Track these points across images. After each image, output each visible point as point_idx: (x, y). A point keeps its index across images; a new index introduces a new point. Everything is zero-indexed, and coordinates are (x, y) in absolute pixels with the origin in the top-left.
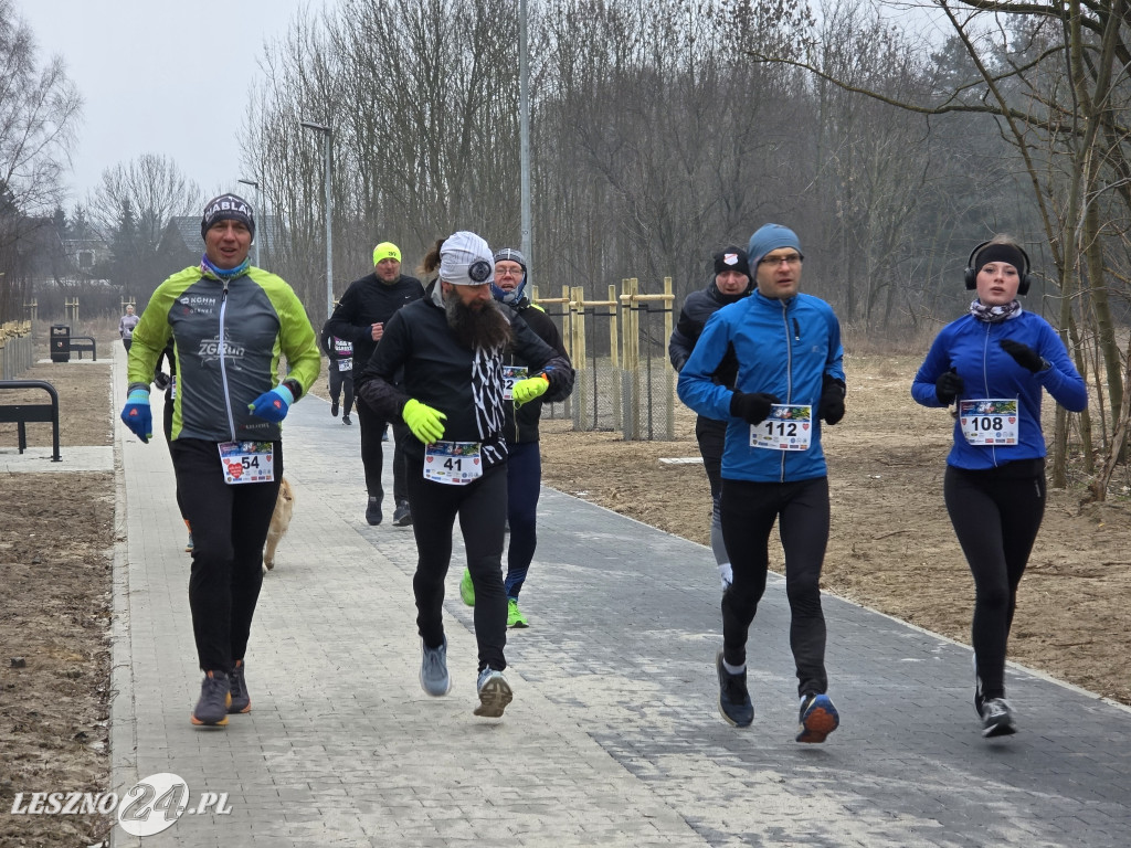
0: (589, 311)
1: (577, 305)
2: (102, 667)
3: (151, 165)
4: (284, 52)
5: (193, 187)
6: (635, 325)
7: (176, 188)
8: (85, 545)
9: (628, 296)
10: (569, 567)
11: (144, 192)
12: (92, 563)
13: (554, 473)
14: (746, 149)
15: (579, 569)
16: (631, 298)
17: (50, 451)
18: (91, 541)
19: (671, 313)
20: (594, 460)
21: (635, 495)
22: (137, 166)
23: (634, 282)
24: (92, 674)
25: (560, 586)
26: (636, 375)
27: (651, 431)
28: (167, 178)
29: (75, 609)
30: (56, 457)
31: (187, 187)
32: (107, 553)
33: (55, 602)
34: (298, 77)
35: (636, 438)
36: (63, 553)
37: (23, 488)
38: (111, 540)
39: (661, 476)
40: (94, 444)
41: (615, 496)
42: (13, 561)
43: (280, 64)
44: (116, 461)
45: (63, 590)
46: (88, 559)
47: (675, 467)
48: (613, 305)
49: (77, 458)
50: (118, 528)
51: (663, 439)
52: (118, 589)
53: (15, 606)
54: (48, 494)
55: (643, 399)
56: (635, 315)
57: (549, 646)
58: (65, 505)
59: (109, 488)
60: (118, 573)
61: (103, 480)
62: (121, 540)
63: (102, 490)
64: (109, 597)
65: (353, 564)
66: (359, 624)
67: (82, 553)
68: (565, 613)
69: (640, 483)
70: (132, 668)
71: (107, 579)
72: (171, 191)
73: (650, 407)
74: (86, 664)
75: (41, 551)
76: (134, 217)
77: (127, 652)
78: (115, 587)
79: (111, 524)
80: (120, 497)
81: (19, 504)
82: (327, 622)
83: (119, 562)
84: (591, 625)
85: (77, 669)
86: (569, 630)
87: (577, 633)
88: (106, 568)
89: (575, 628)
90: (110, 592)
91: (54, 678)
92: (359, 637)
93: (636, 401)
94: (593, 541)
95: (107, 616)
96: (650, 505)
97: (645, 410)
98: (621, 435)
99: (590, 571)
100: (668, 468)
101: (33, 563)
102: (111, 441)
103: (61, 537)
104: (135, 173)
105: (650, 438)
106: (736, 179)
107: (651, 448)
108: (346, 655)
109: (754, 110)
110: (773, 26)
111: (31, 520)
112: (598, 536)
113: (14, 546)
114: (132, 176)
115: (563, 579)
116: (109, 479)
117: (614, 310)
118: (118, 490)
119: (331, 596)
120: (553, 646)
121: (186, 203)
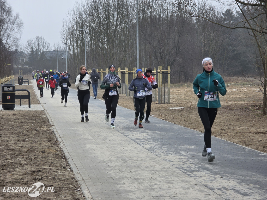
2: (62, 153)
3: (38, 39)
4: (72, 13)
5: (48, 44)
6: (161, 77)
7: (44, 44)
8: (45, 127)
9: (160, 70)
10: (157, 132)
11: (37, 45)
12: (48, 131)
14: (181, 35)
15: (160, 132)
16: (160, 71)
18: (47, 126)
19: (169, 74)
21: (166, 116)
22: (35, 39)
23: (161, 67)
24: (60, 155)
25: (157, 136)
26: (161, 88)
27: (165, 101)
28: (42, 42)
29: (51, 141)
30: (30, 107)
31: (47, 44)
32: (51, 128)
33: (45, 139)
34: (76, 19)
35: (161, 103)
36: (41, 129)
37: (25, 114)
38: (51, 126)
39: (170, 112)
40: (36, 104)
41: (161, 116)
42: (31, 130)
43: (72, 15)
44: (43, 108)
45: (45, 136)
46: (47, 130)
47: (173, 110)
48: (155, 72)
49: (34, 107)
50: (51, 123)
51: (167, 103)
52: (58, 136)
53: (37, 140)
54: (32, 115)
55: (163, 94)
56: (161, 75)
57: (160, 149)
58: (37, 118)
59: (44, 114)
60: (56, 133)
61: (42, 112)
62: (53, 126)
63: (43, 114)
64: (56, 138)
65: (108, 131)
66: (115, 144)
67: (45, 128)
68: (160, 142)
69: (166, 113)
70: (69, 153)
71: (53, 134)
72: (43, 45)
73: (164, 96)
74: (58, 152)
75: (36, 128)
76: (34, 51)
77: (66, 150)
78: (57, 136)
79: (49, 122)
80: (48, 116)
81: (26, 118)
82: (108, 144)
83: (55, 130)
84: (167, 144)
85: (57, 153)
86: (163, 145)
87: (165, 146)
88: (52, 132)
89: (164, 145)
90: (56, 137)
91: (53, 155)
92: (116, 147)
93: (161, 94)
94: (160, 126)
95: (58, 142)
96: (170, 118)
97: (163, 97)
98: (158, 102)
99: (162, 133)
100: (171, 110)
101: (36, 131)
102: (40, 104)
103: (39, 125)
104: (35, 41)
105: (165, 103)
106: (178, 43)
107: (165, 105)
108: (115, 151)
109: (183, 27)
110: (187, 7)
111: (31, 121)
112: (161, 125)
113: (30, 127)
114: (34, 41)
115: (157, 134)
116: (44, 112)
117: (155, 74)
118: (47, 114)
119: (106, 138)
120: (161, 149)
121: (47, 48)
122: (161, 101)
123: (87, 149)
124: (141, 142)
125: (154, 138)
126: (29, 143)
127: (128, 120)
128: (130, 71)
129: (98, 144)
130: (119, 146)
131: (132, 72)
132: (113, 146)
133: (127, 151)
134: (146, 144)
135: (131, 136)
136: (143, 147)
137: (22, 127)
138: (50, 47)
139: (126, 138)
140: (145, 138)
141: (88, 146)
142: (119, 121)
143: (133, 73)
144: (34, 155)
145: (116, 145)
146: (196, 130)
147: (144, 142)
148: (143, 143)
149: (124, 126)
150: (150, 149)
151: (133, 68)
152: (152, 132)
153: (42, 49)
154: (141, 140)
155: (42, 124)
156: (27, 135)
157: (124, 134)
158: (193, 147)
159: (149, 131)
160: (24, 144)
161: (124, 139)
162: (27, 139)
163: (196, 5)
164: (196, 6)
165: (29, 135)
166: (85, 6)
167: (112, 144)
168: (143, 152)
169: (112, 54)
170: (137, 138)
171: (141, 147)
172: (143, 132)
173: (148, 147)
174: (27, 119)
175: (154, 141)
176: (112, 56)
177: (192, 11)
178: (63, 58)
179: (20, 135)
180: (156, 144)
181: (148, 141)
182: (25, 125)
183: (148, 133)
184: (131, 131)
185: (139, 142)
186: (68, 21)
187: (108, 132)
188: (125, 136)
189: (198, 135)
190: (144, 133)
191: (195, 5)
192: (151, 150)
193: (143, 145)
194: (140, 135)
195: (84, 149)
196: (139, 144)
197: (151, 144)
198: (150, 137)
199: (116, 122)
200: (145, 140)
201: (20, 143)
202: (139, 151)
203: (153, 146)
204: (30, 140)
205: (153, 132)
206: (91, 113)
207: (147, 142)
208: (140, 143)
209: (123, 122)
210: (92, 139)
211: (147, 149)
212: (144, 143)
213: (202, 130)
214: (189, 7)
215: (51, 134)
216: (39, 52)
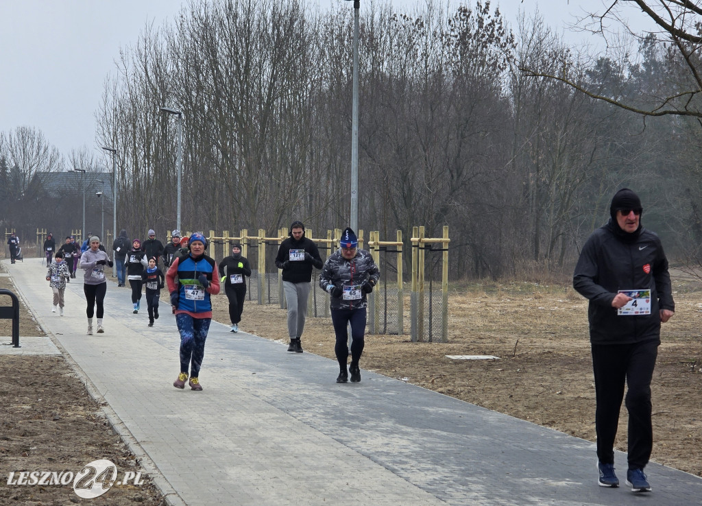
0: (383, 249)
1: (374, 244)
2: (154, 494)
3: (24, 134)
4: (135, 57)
5: (54, 150)
6: (422, 259)
7: (42, 151)
8: (81, 408)
9: (417, 239)
10: (435, 432)
11: (19, 154)
12: (92, 420)
13: (376, 364)
14: (466, 135)
15: (445, 433)
16: (420, 241)
17: (9, 339)
18: (84, 405)
19: (447, 252)
20: (398, 355)
21: (446, 381)
22: (14, 136)
23: (422, 229)
24: (151, 499)
25: (439, 445)
26: (422, 296)
27: (431, 336)
28: (36, 144)
29: (110, 453)
30: (16, 343)
31: (50, 151)
32: (99, 413)
33: (91, 448)
34: (144, 74)
35: (420, 341)
36: (70, 413)
37: (7, 366)
38: (96, 405)
39: (455, 368)
40: (33, 335)
41: (433, 381)
42: (40, 418)
43: (131, 65)
44: (59, 348)
45: (89, 438)
46: (88, 417)
47: (461, 362)
48: (400, 245)
49: (30, 346)
50: (96, 396)
51: (439, 341)
52: (127, 440)
53: (66, 450)
54: (29, 371)
55: (426, 313)
56: (422, 252)
57: (461, 487)
58: (46, 379)
59: (67, 368)
60: (118, 428)
61: (58, 361)
62: (104, 405)
63: (63, 368)
64: (123, 445)
65: (282, 426)
66: (317, 468)
67: (82, 413)
68: (457, 465)
69: (444, 373)
70: (179, 496)
71: (110, 432)
72: (38, 154)
73: (430, 319)
74: (142, 492)
75: (54, 411)
76: (9, 171)
77: (167, 484)
78: (124, 438)
79: (87, 394)
80: (80, 374)
81: (14, 377)
82: (292, 466)
83: (113, 421)
84: (481, 473)
85: (140, 496)
86: (468, 476)
87: (474, 479)
88: (105, 424)
89: (471, 475)
90: (121, 441)
91: (130, 501)
92: (323, 478)
93: (421, 314)
94: (440, 414)
95: (133, 459)
96: (462, 389)
97: (426, 320)
98: (409, 338)
99: (453, 435)
100: (456, 362)
101: (54, 420)
102: (43, 334)
103: (61, 402)
104: (13, 140)
105: (430, 341)
106: (458, 156)
107: (435, 347)
108: (323, 490)
109: (473, 107)
110: (486, 47)
111: (31, 389)
112: (441, 410)
113: (33, 407)
114: (11, 142)
115: (438, 440)
116: (62, 361)
117: (400, 249)
118: (75, 369)
119: (283, 448)
120: (465, 488)
121: (49, 162)
122: (421, 334)
123: (232, 482)
124: (395, 462)
125: (432, 450)
126: (44, 459)
127: (334, 392)
128: (318, 240)
129: (261, 467)
130: (329, 475)
131: (325, 243)
132: (312, 473)
133: (359, 491)
134: (415, 469)
135: (359, 444)
136: (407, 479)
137: (6, 406)
138: (59, 160)
139: (343, 449)
140: (403, 450)
141: (233, 472)
142: (305, 395)
143: (329, 246)
144: (71, 501)
145: (319, 473)
146: (556, 428)
147: (406, 463)
148: (403, 466)
149: (328, 410)
150: (430, 487)
151: (329, 232)
152: (418, 430)
153: (34, 167)
154: (394, 456)
155: (70, 400)
156: (32, 434)
157: (335, 437)
158: (563, 483)
159: (409, 430)
160: (29, 462)
161: (339, 451)
162: (35, 448)
163: (514, 43)
164: (514, 47)
165: (37, 435)
166: (176, 37)
167: (306, 468)
168: (411, 495)
169: (256, 188)
170: (380, 450)
171: (400, 478)
172: (392, 433)
173: (423, 479)
174: (15, 381)
175: (436, 462)
176: (256, 192)
177: (501, 61)
178: (99, 195)
179: (11, 434)
180: (446, 470)
181: (416, 459)
182: (16, 402)
183: (407, 433)
184: (353, 427)
185: (390, 465)
186: (121, 82)
187: (281, 430)
188: (341, 442)
189: (567, 446)
190: (397, 435)
191: (512, 41)
192: (435, 490)
193: (406, 475)
194: (386, 440)
195: (222, 481)
196: (393, 471)
197: (428, 470)
198: (418, 449)
199: (300, 399)
200: (407, 456)
201: (15, 458)
202: (398, 491)
203: (437, 476)
204: (45, 451)
205: (421, 431)
206: (210, 366)
207: (414, 463)
208: (396, 468)
209: (319, 398)
210: (237, 451)
211: (423, 488)
212: (407, 466)
213: (573, 429)
214: (493, 48)
215: (104, 430)
216: (25, 174)
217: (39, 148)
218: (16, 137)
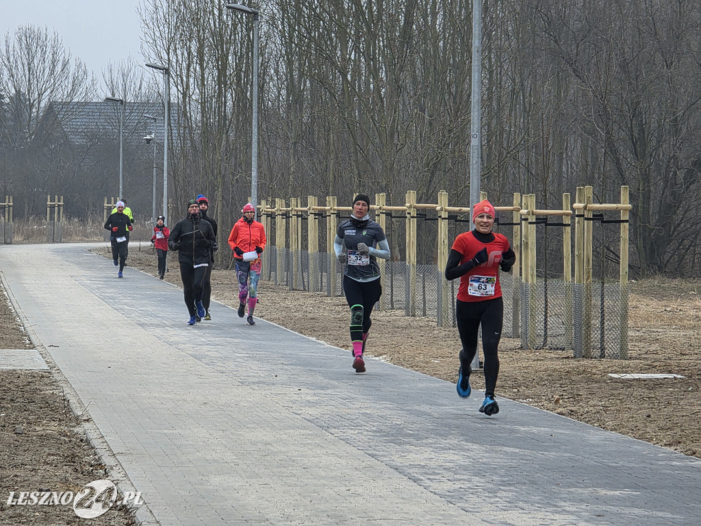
0: (541, 221)
1: (528, 214)
3: (31, 41)
5: (79, 66)
6: (589, 235)
7: (59, 68)
9: (582, 205)
11: (21, 72)
16: (585, 208)
19: (627, 225)
22: (14, 42)
23: (588, 190)
26: (588, 290)
27: (603, 349)
28: (49, 55)
31: (72, 68)
35: (587, 356)
51: (615, 357)
55: (595, 315)
56: (589, 225)
72: (52, 71)
73: (602, 320)
76: (6, 101)
93: (588, 317)
97: (596, 322)
98: (573, 354)
104: (11, 49)
105: (602, 356)
114: (8, 53)
117: (567, 221)
121: (70, 86)
122: (588, 346)
138: (88, 82)
153: (46, 93)
178: (149, 140)
216: (32, 106)
217: (54, 63)
218: (17, 46)
